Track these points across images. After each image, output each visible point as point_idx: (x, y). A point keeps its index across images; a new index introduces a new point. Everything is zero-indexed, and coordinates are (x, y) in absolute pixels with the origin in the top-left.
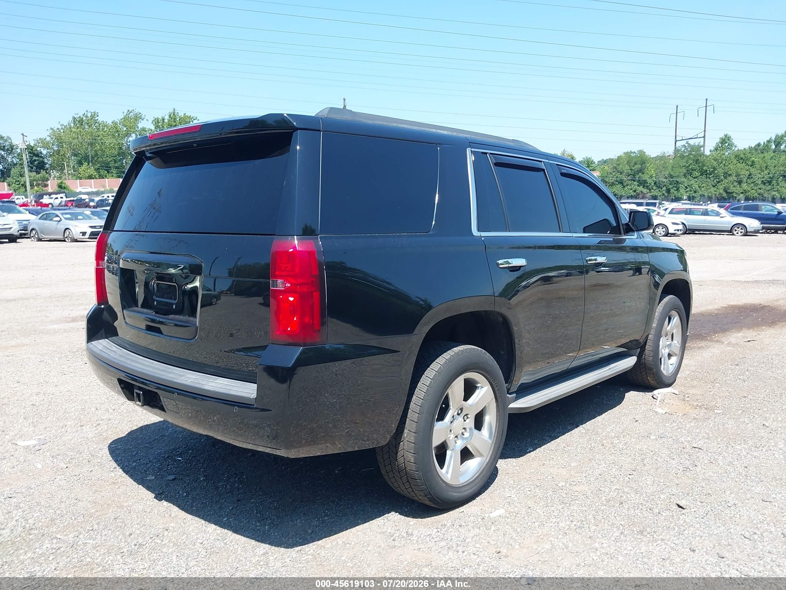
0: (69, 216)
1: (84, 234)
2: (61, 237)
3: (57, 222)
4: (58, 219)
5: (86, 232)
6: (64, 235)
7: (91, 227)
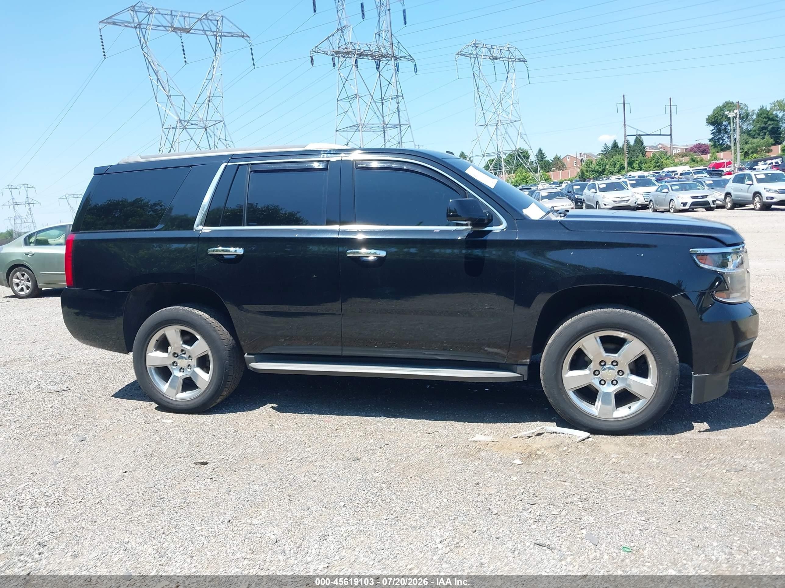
0: (677, 187)
1: (685, 204)
2: (667, 208)
3: (666, 194)
4: (666, 190)
5: (687, 203)
6: (669, 206)
7: (693, 197)
